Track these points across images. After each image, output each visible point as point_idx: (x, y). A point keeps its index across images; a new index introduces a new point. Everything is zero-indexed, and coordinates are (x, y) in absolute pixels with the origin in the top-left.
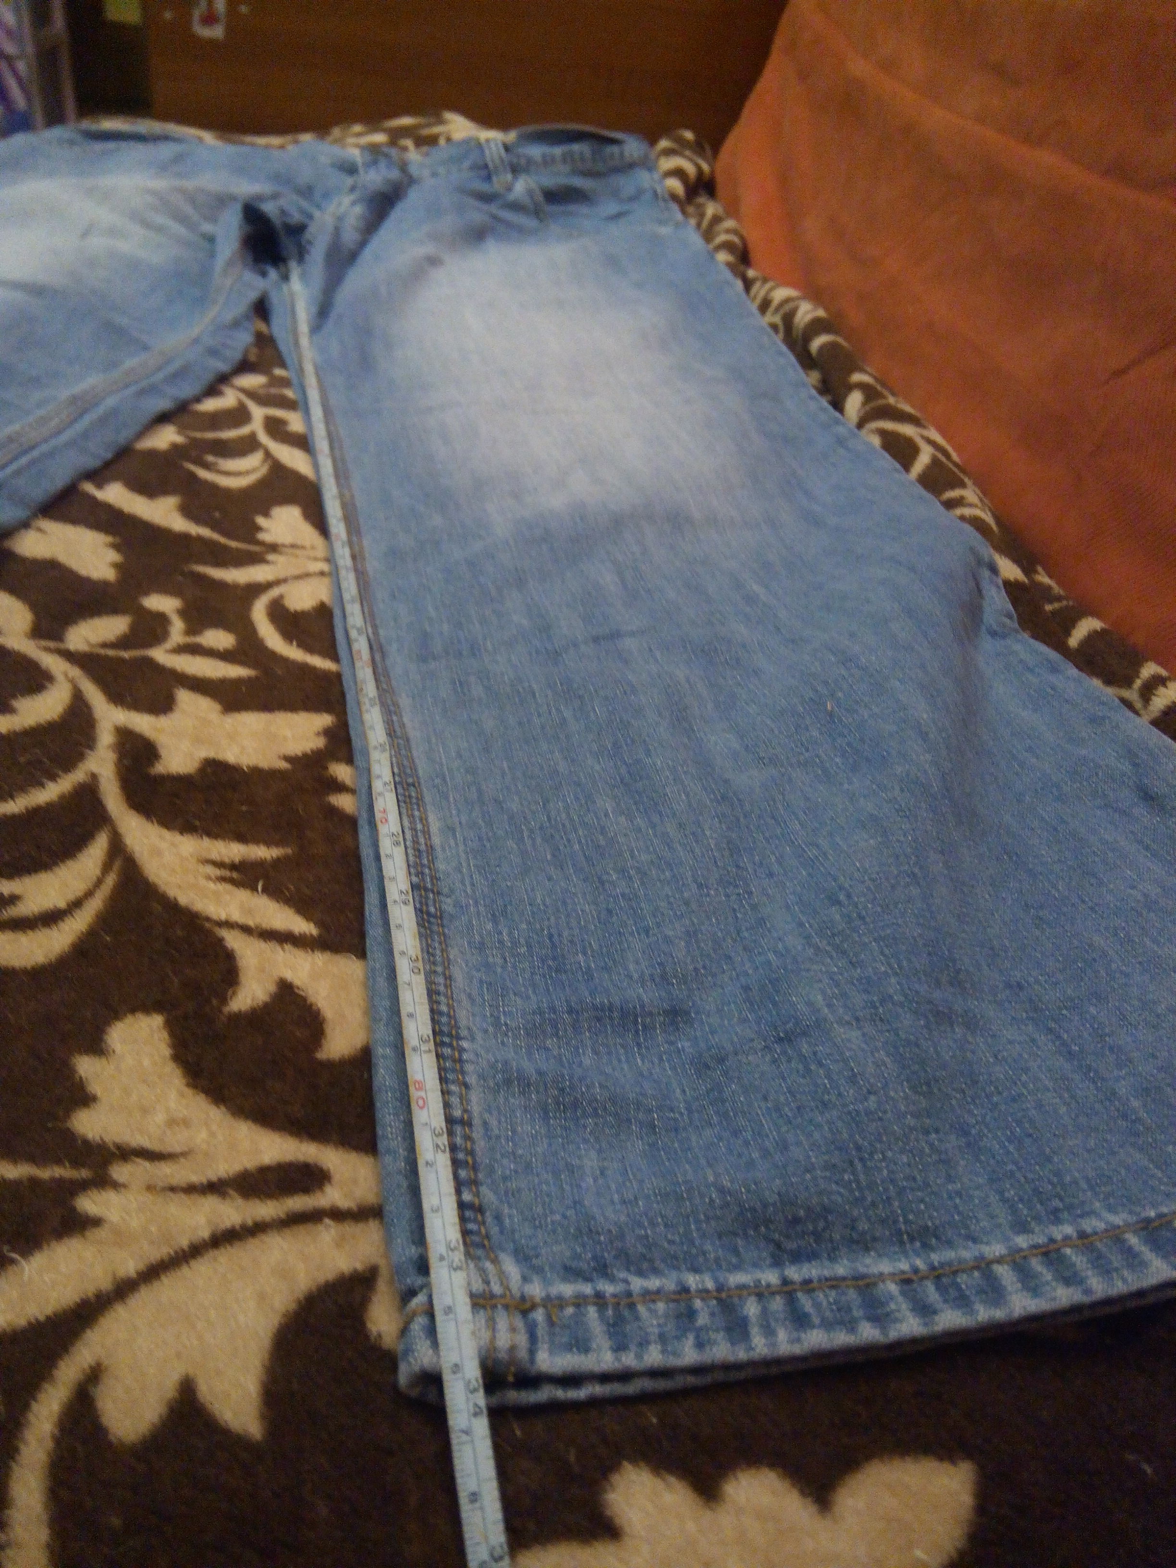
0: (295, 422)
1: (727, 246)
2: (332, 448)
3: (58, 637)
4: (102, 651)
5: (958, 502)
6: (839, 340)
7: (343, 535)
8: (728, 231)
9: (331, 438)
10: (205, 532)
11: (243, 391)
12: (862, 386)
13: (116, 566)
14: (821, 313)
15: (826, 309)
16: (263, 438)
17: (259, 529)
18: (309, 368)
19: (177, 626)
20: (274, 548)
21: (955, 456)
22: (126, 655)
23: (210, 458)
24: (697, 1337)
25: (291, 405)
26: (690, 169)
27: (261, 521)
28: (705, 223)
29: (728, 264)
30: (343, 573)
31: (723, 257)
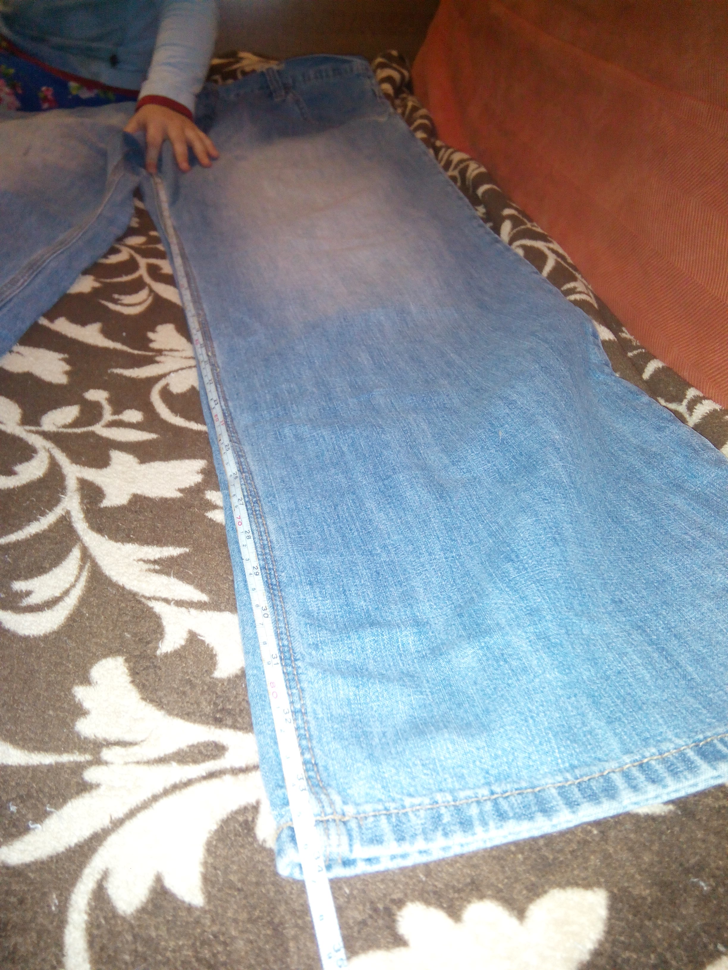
0: (165, 267)
1: (422, 127)
2: (189, 282)
3: (37, 423)
4: (65, 430)
5: (572, 291)
6: (495, 187)
7: (201, 341)
8: (422, 117)
9: (188, 275)
10: (118, 346)
11: (131, 247)
12: (511, 217)
13: (67, 373)
14: (483, 169)
15: (486, 167)
16: (147, 279)
17: (151, 341)
18: (171, 231)
19: (107, 410)
20: (160, 352)
21: (570, 260)
22: (79, 431)
23: (116, 296)
24: (444, 829)
25: (162, 255)
26: (396, 75)
27: (151, 335)
28: (407, 112)
29: (423, 140)
30: (203, 365)
31: (420, 135)
